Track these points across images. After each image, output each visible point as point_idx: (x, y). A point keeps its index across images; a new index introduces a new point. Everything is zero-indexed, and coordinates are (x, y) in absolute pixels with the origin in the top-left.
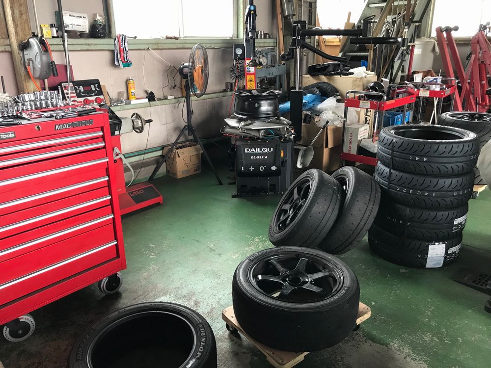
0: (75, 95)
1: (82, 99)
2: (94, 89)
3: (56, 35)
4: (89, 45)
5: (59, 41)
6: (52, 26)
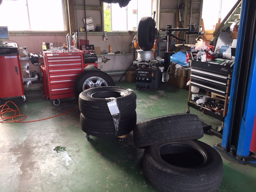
0: (85, 49)
1: (87, 51)
2: (92, 48)
3: (84, 31)
4: (95, 34)
5: (84, 32)
6: (83, 28)
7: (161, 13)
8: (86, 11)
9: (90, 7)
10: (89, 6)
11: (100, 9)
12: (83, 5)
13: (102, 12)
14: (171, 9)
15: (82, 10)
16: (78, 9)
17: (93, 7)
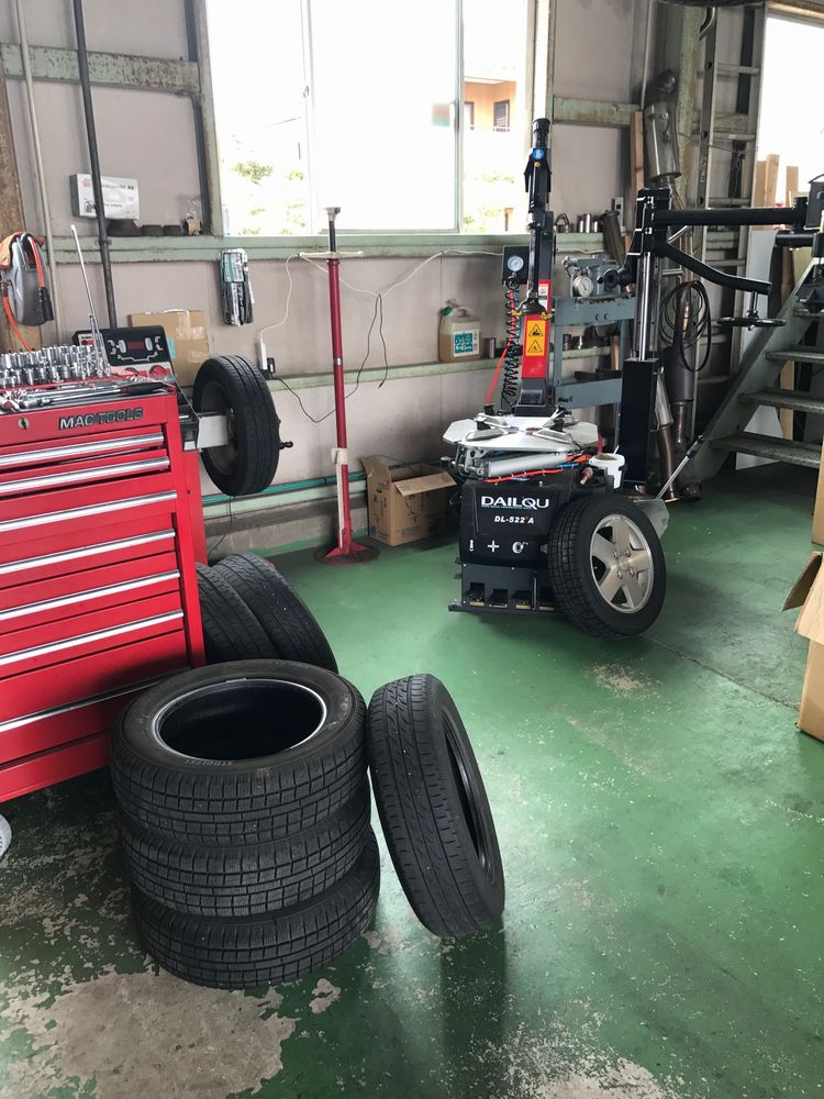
0: (105, 359)
2: (149, 348)
4: (159, 250)
5: (92, 242)
7: (554, 121)
8: (94, 91)
9: (121, 61)
10: (110, 59)
11: (193, 82)
12: (71, 49)
13: (205, 105)
14: (606, 106)
15: (62, 81)
16: (36, 79)
17: (144, 66)
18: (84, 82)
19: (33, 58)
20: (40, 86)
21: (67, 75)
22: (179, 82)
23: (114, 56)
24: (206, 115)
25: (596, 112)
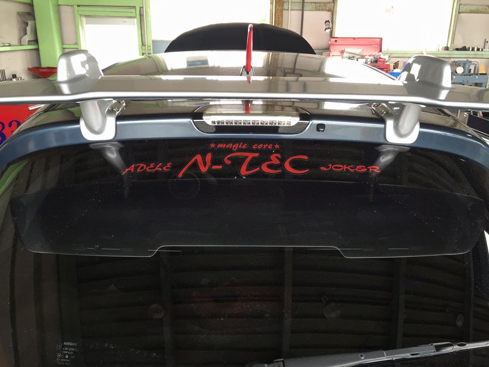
7: (459, 13)
8: (305, 13)
9: (313, 4)
10: (310, 4)
11: (332, 8)
12: (301, 2)
13: (334, 14)
14: (484, 7)
15: (297, 10)
16: (291, 10)
17: (319, 5)
18: (303, 10)
19: (291, 5)
20: (292, 11)
21: (299, 9)
22: (328, 8)
23: (312, 3)
24: (334, 17)
25: (479, 9)
